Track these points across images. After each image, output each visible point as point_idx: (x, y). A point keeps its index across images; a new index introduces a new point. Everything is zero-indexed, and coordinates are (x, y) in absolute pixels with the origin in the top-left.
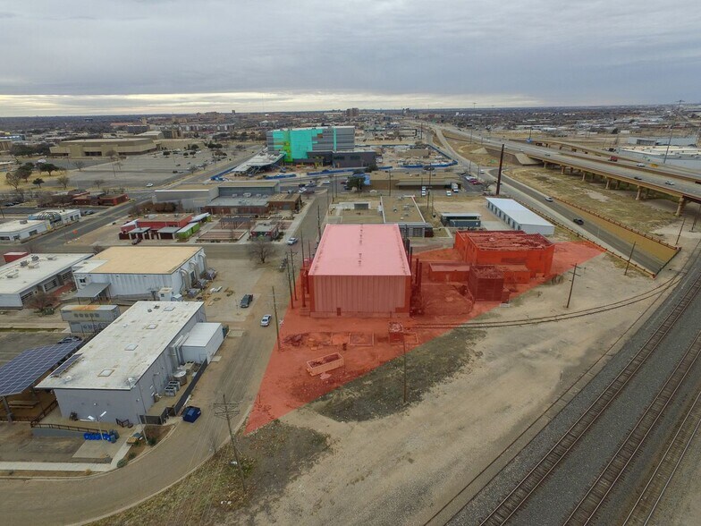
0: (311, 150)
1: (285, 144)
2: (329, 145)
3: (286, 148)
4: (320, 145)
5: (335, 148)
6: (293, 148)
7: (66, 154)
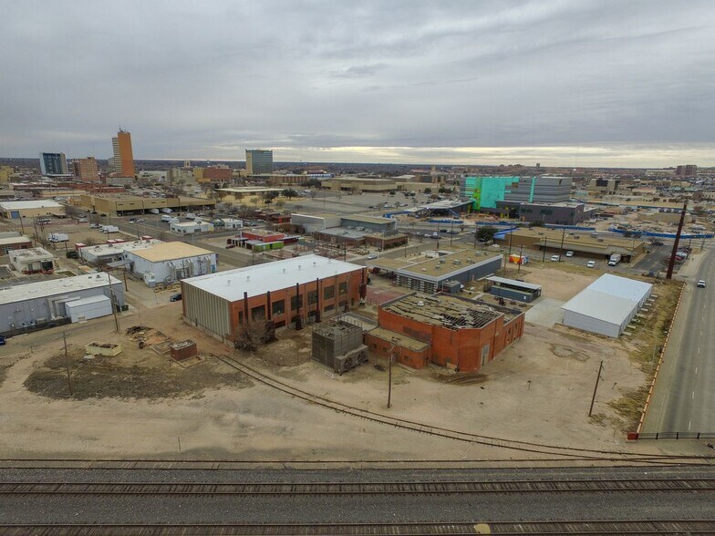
0: (502, 199)
1: (476, 191)
2: (525, 196)
3: (476, 195)
4: (513, 195)
5: (531, 200)
6: (483, 195)
7: (329, 188)
